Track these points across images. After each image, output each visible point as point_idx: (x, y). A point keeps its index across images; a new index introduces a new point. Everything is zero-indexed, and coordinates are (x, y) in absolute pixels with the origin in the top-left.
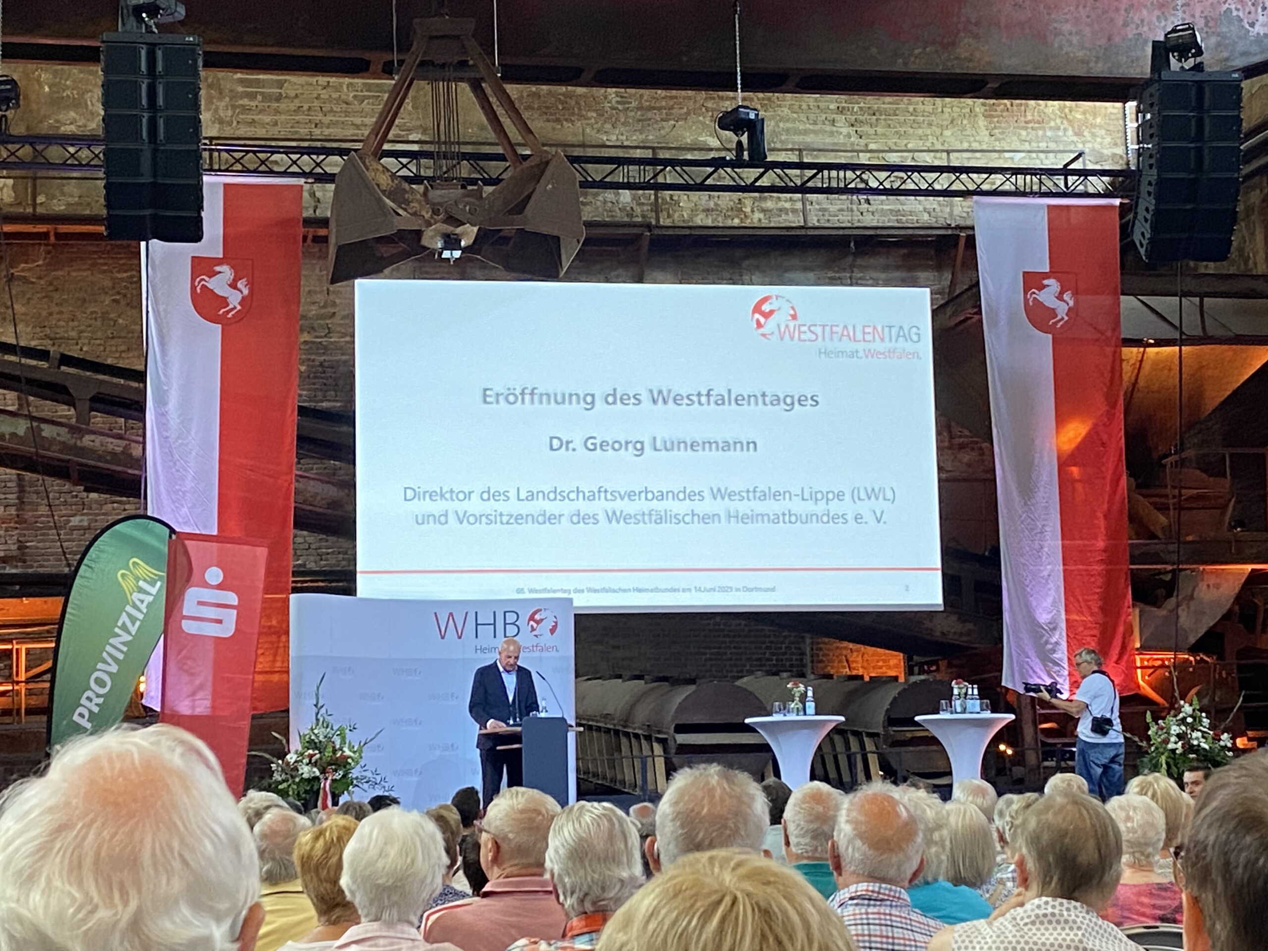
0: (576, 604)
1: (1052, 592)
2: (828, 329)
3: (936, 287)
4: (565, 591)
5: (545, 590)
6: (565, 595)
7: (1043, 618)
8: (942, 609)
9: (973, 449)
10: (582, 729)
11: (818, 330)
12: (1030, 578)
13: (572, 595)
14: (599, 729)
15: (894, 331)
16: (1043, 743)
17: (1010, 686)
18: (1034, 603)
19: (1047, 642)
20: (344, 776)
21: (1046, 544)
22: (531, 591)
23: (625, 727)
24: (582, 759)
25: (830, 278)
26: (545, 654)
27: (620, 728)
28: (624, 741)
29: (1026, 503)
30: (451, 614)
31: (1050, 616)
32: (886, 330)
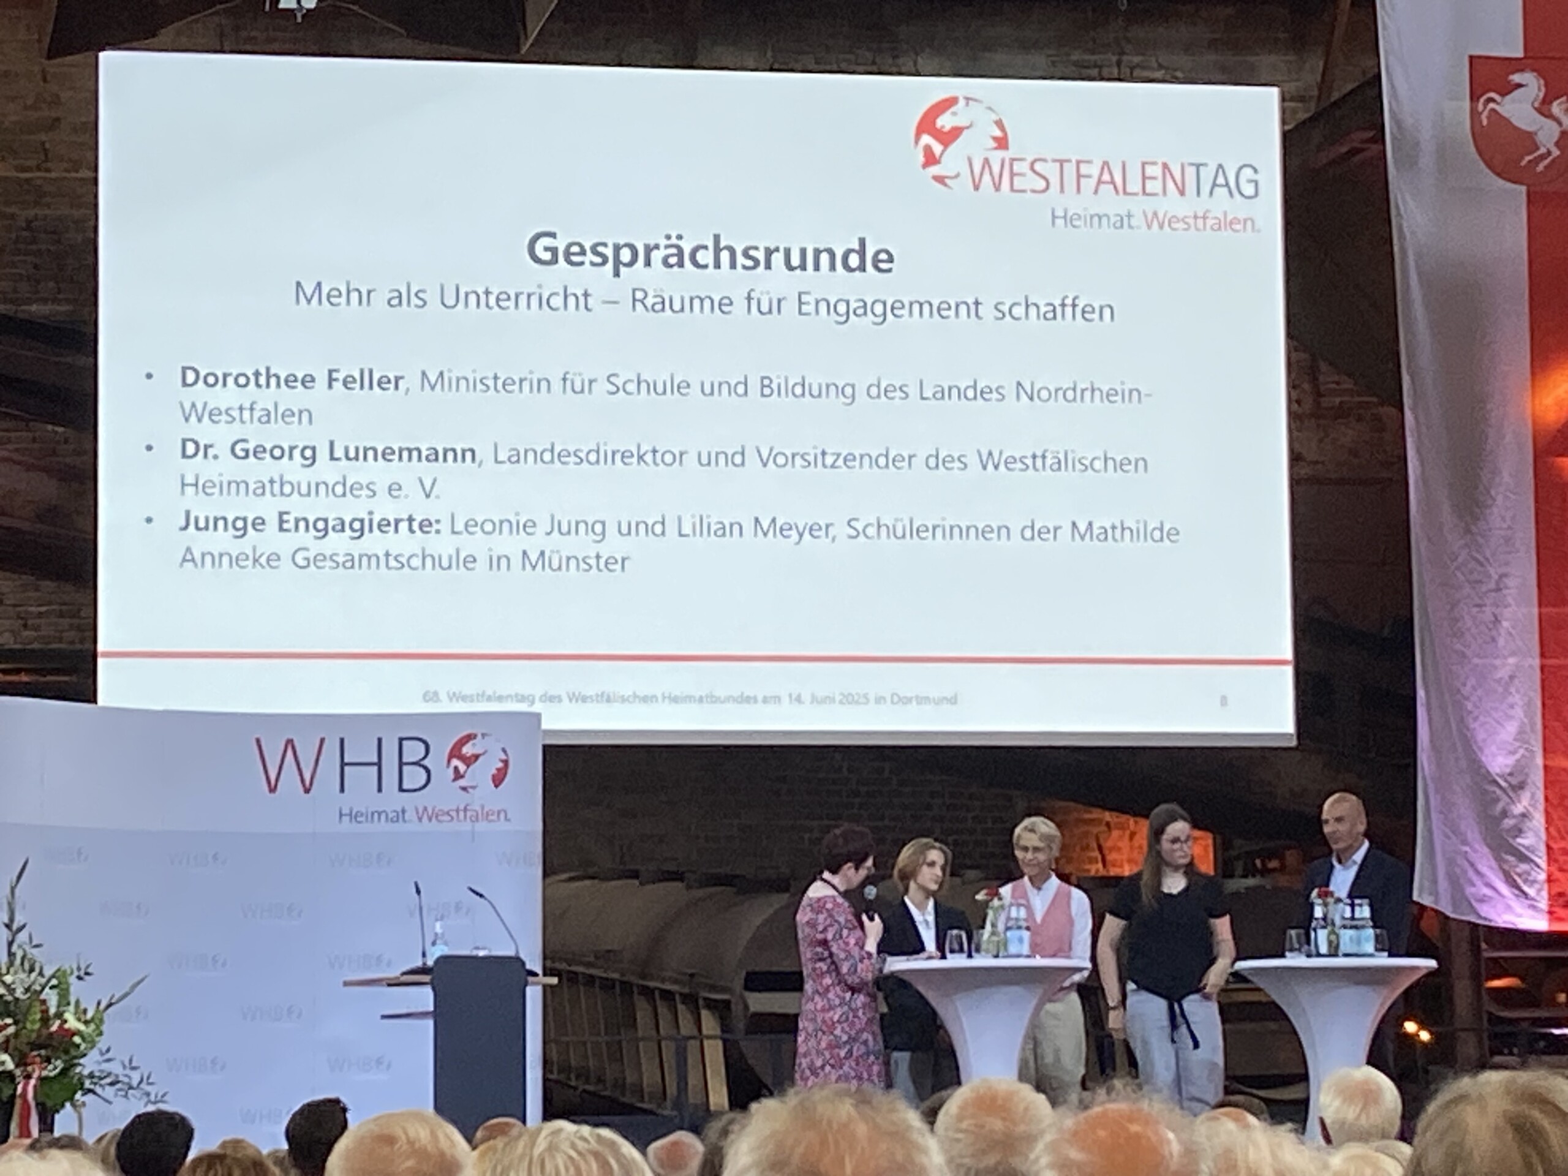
0: (546, 725)
1: (1519, 712)
2: (1070, 170)
3: (1292, 87)
4: (522, 699)
5: (482, 696)
6: (523, 707)
7: (1498, 763)
8: (1294, 743)
9: (1359, 419)
10: (554, 980)
11: (1051, 170)
12: (1472, 682)
13: (537, 708)
14: (591, 980)
15: (1207, 175)
16: (1494, 1019)
17: (1427, 901)
18: (1481, 735)
19: (1505, 814)
20: (64, 1072)
21: (1507, 613)
22: (454, 697)
23: (644, 977)
24: (557, 1042)
25: (1076, 64)
26: (482, 826)
27: (634, 979)
28: (642, 1007)
29: (1468, 531)
30: (290, 742)
31: (1511, 761)
32: (1191, 172)
